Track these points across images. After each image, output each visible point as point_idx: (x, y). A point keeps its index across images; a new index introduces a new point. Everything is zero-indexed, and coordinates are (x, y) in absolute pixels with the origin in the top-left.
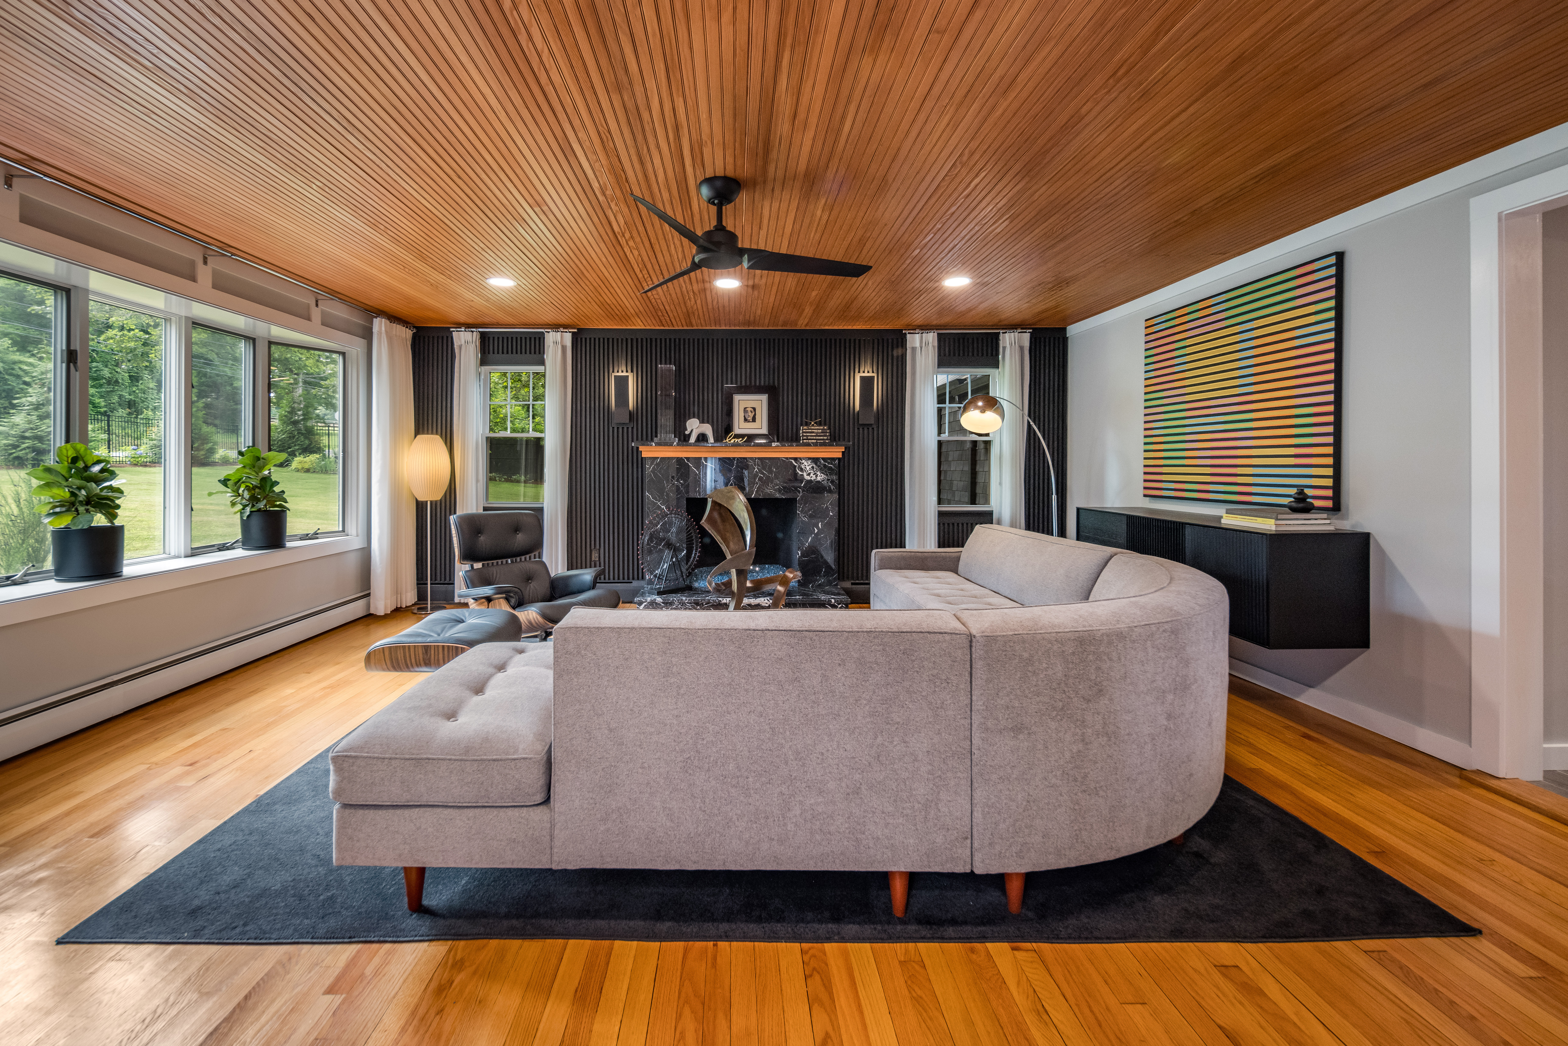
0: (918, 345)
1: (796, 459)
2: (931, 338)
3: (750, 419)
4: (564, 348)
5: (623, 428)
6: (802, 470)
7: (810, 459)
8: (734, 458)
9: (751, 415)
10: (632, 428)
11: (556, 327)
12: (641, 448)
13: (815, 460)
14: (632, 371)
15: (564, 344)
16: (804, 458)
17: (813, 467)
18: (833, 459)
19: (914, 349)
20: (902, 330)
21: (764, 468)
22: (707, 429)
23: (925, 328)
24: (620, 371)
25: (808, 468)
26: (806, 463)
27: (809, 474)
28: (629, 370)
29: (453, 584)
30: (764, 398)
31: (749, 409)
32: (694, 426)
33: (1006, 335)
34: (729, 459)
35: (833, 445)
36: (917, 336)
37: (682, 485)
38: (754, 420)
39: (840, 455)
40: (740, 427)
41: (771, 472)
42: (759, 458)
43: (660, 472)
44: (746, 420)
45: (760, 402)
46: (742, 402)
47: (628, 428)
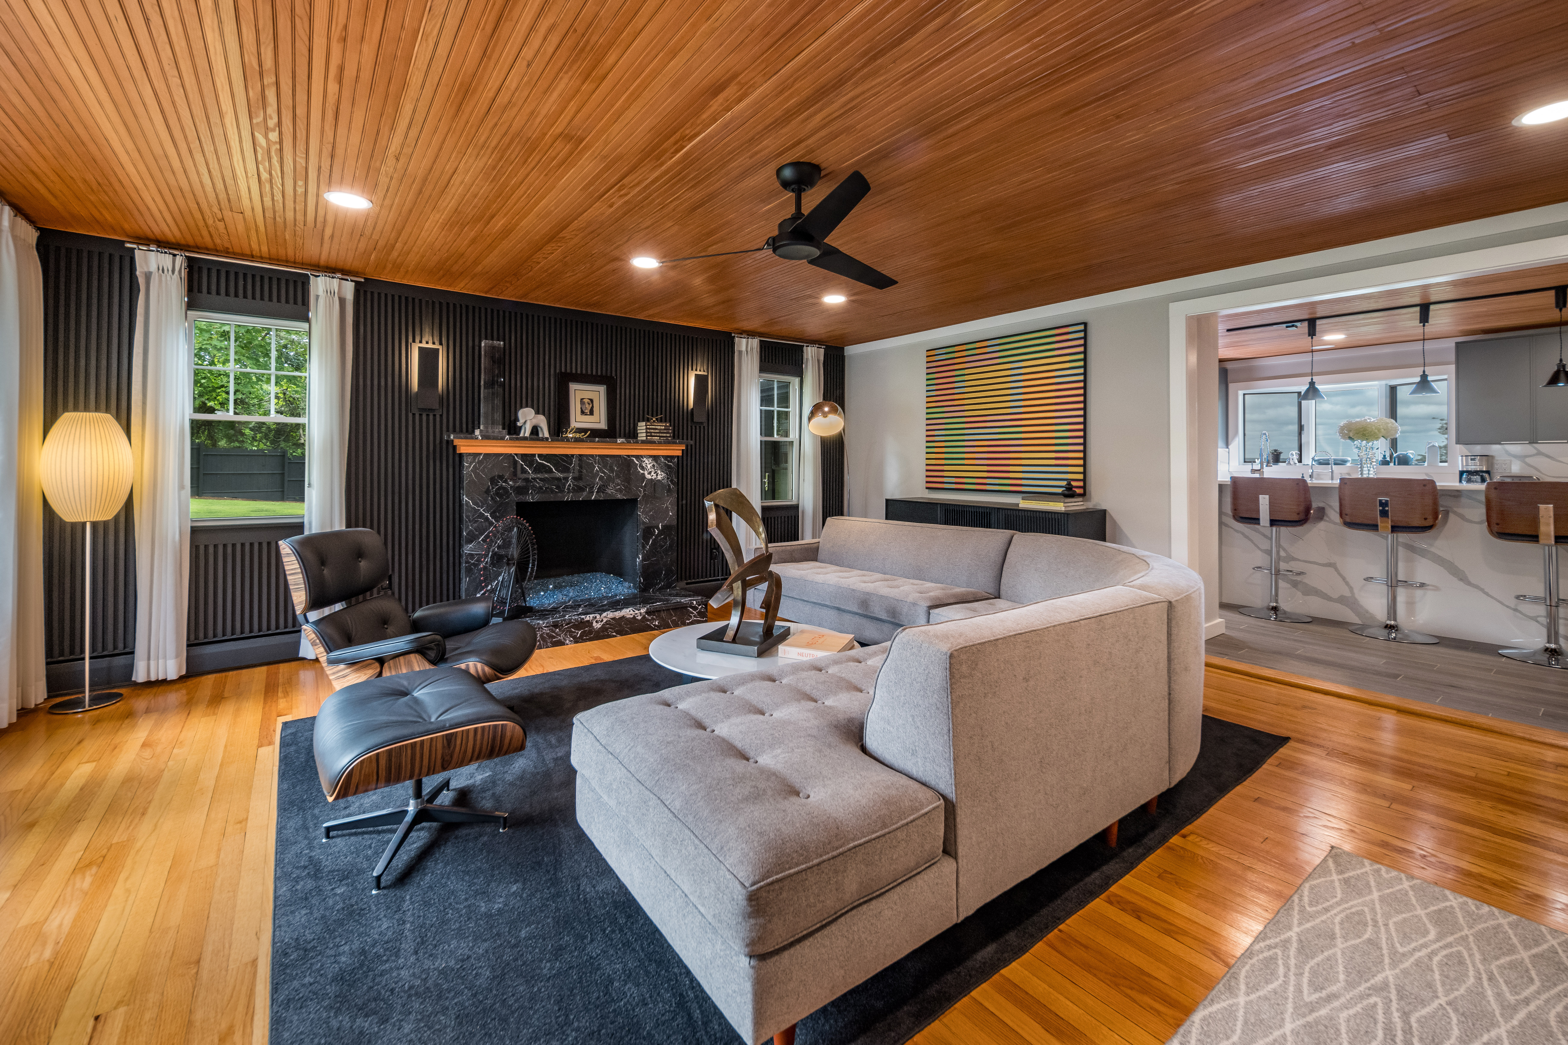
0: (744, 348)
1: (637, 457)
2: (755, 342)
3: (587, 411)
4: (342, 301)
5: (428, 415)
6: (643, 468)
7: (651, 456)
8: (573, 456)
9: (589, 407)
10: (441, 416)
11: (331, 270)
12: (457, 442)
13: (655, 458)
14: (441, 344)
15: (342, 296)
16: (645, 456)
17: (654, 466)
18: (672, 457)
19: (740, 352)
20: (731, 333)
21: (605, 467)
22: (542, 421)
23: (751, 334)
24: (424, 342)
25: (649, 466)
26: (647, 461)
27: (650, 473)
28: (437, 342)
29: (133, 653)
30: (602, 389)
31: (586, 401)
32: (528, 418)
33: (809, 348)
34: (566, 456)
35: (675, 443)
36: (744, 341)
37: (511, 487)
38: (592, 413)
39: (679, 453)
40: (578, 420)
41: (612, 470)
42: (599, 456)
43: (483, 471)
44: (583, 412)
45: (597, 393)
46: (579, 392)
47: (435, 415)
